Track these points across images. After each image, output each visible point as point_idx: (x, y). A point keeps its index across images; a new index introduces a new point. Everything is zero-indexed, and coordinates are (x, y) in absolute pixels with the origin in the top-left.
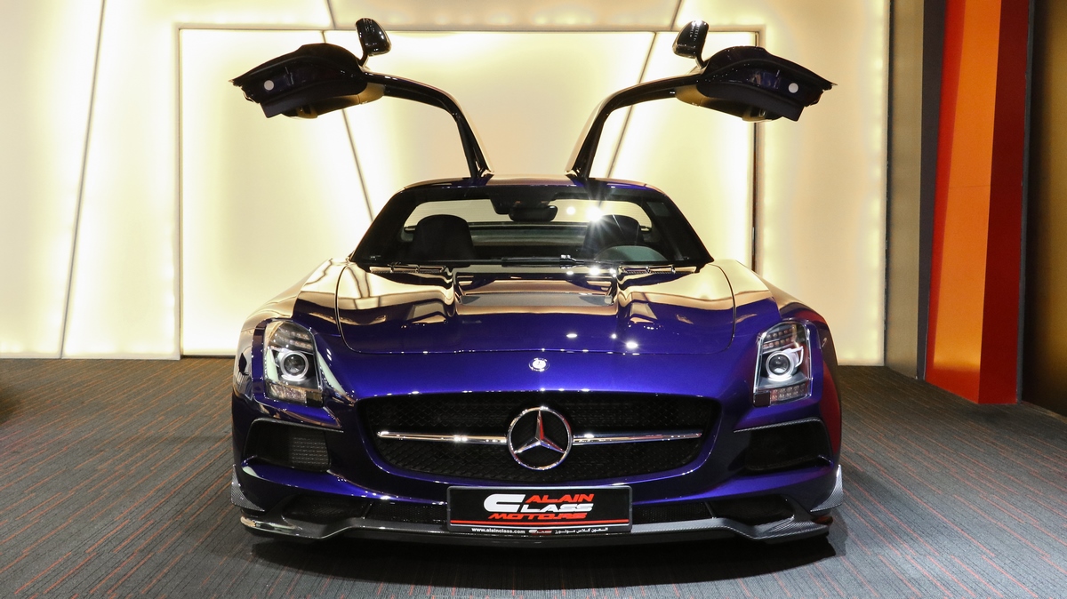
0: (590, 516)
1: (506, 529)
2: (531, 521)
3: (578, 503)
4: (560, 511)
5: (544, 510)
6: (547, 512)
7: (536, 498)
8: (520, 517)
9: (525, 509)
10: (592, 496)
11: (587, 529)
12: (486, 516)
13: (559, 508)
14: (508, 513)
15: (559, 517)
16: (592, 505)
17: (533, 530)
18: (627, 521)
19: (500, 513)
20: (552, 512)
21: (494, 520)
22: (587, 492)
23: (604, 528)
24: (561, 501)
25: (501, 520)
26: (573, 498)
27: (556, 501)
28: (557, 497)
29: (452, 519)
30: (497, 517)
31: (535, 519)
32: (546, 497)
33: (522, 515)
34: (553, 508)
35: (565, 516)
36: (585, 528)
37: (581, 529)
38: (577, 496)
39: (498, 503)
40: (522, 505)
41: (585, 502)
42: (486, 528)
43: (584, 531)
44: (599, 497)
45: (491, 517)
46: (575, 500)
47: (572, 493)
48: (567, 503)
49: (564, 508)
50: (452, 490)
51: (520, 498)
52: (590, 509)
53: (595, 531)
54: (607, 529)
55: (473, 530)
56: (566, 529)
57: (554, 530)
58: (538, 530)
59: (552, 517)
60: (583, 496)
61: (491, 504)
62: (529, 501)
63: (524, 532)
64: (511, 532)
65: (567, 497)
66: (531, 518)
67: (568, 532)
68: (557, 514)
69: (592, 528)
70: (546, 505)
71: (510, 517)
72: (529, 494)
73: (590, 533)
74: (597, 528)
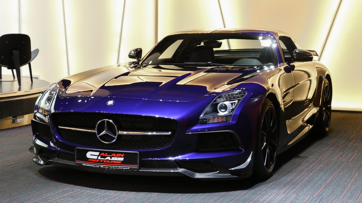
0: (122, 163)
1: (93, 165)
2: (101, 163)
3: (118, 157)
4: (111, 160)
5: (106, 159)
6: (107, 160)
7: (103, 154)
8: (98, 161)
9: (99, 158)
10: (123, 155)
11: (121, 167)
12: (87, 160)
13: (111, 159)
14: (94, 159)
15: (111, 162)
16: (123, 158)
17: (102, 166)
18: (137, 166)
19: (91, 159)
20: (108, 160)
21: (89, 161)
22: (122, 153)
23: (128, 168)
24: (112, 156)
25: (92, 161)
26: (116, 155)
27: (110, 156)
28: (110, 154)
29: (77, 160)
30: (91, 160)
31: (103, 162)
32: (106, 154)
33: (99, 160)
34: (109, 158)
35: (113, 162)
36: (120, 167)
37: (119, 167)
38: (117, 154)
39: (91, 155)
40: (98, 156)
41: (120, 157)
42: (87, 164)
43: (120, 168)
44: (126, 156)
45: (89, 160)
46: (117, 156)
47: (116, 153)
48: (114, 157)
49: (113, 159)
50: (77, 149)
51: (98, 153)
52: (122, 160)
53: (124, 168)
54: (129, 168)
55: (83, 164)
56: (114, 167)
57: (109, 167)
58: (103, 166)
59: (108, 162)
60: (120, 155)
61: (89, 155)
62: (101, 155)
63: (99, 167)
64: (95, 166)
65: (114, 155)
66: (101, 161)
67: (114, 168)
68: (110, 161)
69: (123, 167)
70: (106, 157)
71: (94, 161)
72: (101, 152)
73: (122, 169)
74: (125, 168)
